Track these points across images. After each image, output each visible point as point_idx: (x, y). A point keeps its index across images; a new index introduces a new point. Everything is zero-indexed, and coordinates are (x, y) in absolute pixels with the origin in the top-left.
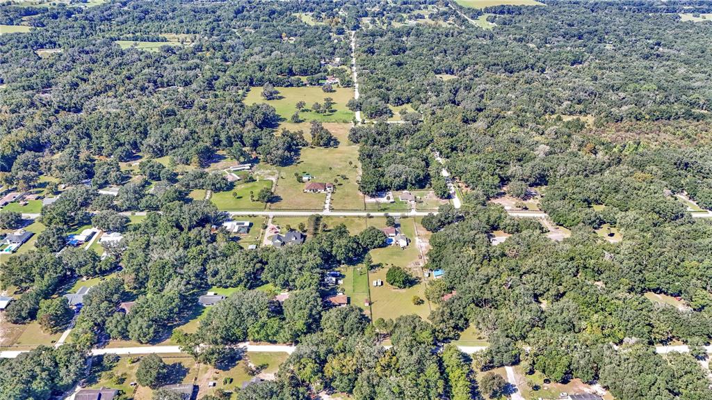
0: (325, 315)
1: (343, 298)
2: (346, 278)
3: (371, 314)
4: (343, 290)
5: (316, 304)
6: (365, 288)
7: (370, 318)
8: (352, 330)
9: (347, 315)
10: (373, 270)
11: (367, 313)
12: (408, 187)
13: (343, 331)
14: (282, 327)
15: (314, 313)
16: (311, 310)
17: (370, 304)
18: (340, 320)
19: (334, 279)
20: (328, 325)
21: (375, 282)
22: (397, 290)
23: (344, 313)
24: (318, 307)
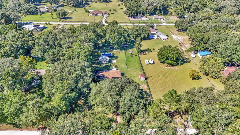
0: (95, 88)
1: (117, 72)
2: (119, 58)
3: (149, 89)
4: (117, 67)
5: (83, 75)
6: (138, 66)
7: (148, 92)
8: (131, 107)
9: (123, 87)
10: (143, 53)
11: (144, 87)
12: (157, 13)
13: (118, 108)
14: (25, 104)
15: (80, 85)
16: (77, 82)
17: (146, 79)
18: (114, 93)
19: (108, 58)
20: (98, 100)
21: (147, 61)
22: (169, 67)
23: (119, 85)
24: (86, 78)
